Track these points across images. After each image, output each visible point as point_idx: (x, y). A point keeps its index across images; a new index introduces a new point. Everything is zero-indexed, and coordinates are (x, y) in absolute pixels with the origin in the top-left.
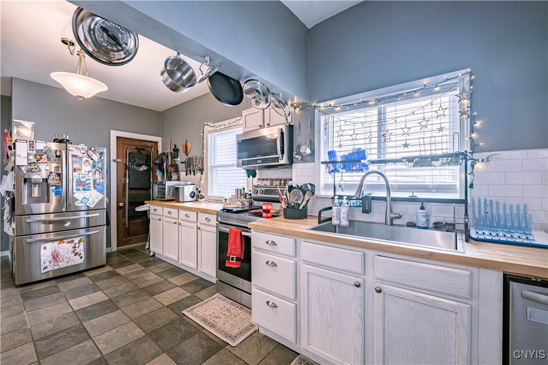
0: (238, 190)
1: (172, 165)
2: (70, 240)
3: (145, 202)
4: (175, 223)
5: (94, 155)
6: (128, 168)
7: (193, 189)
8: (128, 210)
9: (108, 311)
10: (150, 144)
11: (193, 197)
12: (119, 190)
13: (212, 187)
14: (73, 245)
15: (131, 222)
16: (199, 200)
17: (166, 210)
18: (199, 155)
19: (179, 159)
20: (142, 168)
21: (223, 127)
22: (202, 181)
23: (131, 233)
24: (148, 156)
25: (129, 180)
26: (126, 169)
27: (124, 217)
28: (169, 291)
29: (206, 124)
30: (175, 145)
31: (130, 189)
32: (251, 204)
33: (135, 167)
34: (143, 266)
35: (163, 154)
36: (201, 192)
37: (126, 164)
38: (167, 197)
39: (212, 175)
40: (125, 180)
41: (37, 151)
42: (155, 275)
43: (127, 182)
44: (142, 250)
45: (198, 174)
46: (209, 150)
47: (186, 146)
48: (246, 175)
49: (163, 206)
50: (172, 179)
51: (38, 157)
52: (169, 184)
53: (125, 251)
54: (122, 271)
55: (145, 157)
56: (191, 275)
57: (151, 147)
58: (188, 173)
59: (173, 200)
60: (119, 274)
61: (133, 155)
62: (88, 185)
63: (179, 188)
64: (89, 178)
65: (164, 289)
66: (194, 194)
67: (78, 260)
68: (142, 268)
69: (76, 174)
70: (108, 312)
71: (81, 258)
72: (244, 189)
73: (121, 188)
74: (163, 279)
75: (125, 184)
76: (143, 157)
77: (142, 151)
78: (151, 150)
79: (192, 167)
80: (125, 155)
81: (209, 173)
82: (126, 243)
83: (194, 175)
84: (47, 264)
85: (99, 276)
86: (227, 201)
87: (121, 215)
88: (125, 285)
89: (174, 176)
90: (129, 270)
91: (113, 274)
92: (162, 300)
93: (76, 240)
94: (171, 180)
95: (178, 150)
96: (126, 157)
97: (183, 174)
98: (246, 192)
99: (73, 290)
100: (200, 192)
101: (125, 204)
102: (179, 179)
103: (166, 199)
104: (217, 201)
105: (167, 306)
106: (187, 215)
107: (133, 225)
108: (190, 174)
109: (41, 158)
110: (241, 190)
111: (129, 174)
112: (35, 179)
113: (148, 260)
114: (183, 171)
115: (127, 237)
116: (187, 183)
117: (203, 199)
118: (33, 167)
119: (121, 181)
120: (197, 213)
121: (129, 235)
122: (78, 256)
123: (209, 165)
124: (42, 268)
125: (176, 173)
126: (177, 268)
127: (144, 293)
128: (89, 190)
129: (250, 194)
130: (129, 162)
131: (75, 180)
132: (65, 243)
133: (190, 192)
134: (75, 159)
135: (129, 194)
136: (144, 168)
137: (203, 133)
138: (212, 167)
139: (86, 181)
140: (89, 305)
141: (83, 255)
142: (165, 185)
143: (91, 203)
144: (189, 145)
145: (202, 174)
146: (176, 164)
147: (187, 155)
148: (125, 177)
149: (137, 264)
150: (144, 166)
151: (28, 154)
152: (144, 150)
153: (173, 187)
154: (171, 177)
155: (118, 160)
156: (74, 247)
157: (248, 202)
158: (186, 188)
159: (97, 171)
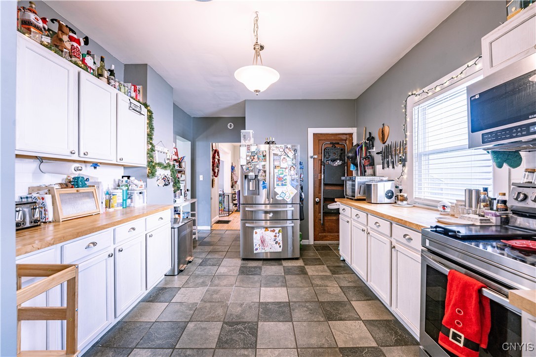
0: (470, 191)
1: (366, 158)
2: (272, 229)
3: (336, 200)
4: (363, 230)
5: (290, 152)
6: (323, 164)
7: (391, 187)
8: (323, 206)
9: (281, 318)
10: (344, 137)
11: (390, 197)
12: (316, 185)
13: (420, 184)
14: (274, 234)
15: (326, 218)
16: (399, 202)
17: (355, 212)
18: (399, 140)
19: (374, 150)
20: (336, 163)
21: (438, 89)
22: (405, 177)
23: (326, 229)
24: (343, 150)
25: (324, 176)
26: (321, 165)
27: (320, 213)
28: (349, 323)
29: (410, 94)
30: (370, 133)
31: (325, 185)
32: (506, 221)
33: (330, 162)
34: (331, 270)
35: (358, 145)
36: (403, 191)
37: (321, 160)
38: (357, 196)
39: (420, 167)
40: (321, 176)
41: (252, 152)
42: (339, 289)
43: (323, 178)
44: (335, 250)
45: (399, 167)
46: (415, 130)
47: (383, 131)
48: (491, 163)
49: (351, 206)
50: (367, 173)
51: (252, 158)
52: (359, 180)
53: (320, 246)
54: (311, 270)
55: (339, 152)
56: (383, 309)
57: (346, 140)
58: (386, 165)
59: (364, 200)
60: (306, 273)
61: (328, 150)
62: (285, 180)
63: (371, 185)
64: (286, 174)
65: (343, 316)
66: (393, 193)
67: (278, 249)
68: (329, 273)
69: (276, 171)
70: (281, 320)
71: (280, 247)
72: (486, 190)
73: (318, 184)
74: (346, 300)
75: (321, 180)
76: (337, 152)
77: (336, 145)
78: (346, 143)
79: (390, 158)
80: (320, 151)
81: (416, 164)
82: (322, 239)
83: (393, 167)
84: (257, 246)
85: (291, 269)
86: (448, 210)
87: (318, 210)
88: (307, 289)
89: (369, 171)
90: (317, 271)
91: (302, 271)
92: (337, 333)
93: (277, 230)
94: (365, 176)
95: (373, 138)
96: (322, 153)
97: (379, 167)
98: (491, 195)
99: (269, 277)
100: (401, 191)
101: (320, 200)
102: (374, 174)
103: (356, 198)
104: (430, 206)
105: (340, 349)
106: (377, 223)
107: (327, 222)
108: (388, 167)
109: (254, 158)
110: (478, 192)
111: (324, 170)
112: (251, 176)
113: (337, 264)
114: (379, 164)
115: (323, 233)
116: (382, 178)
117: (405, 202)
118: (250, 166)
119: (318, 177)
120: (391, 224)
121: (324, 231)
122: (277, 244)
123: (415, 152)
124: (255, 249)
125: (371, 167)
126: (366, 288)
127: (321, 311)
128: (285, 185)
129: (504, 202)
130: (324, 157)
131: (276, 176)
132: (269, 231)
133: (386, 191)
134: (275, 157)
135: (324, 190)
136: (338, 163)
137: (406, 108)
138: (420, 155)
139: (284, 177)
140: (272, 301)
141: (281, 244)
142: (354, 181)
143: (288, 198)
144: (387, 129)
145: (404, 165)
146: (371, 156)
147: (384, 143)
148: (321, 173)
149: (325, 266)
150: (338, 161)
151: (247, 156)
152: (338, 144)
153: (364, 183)
154: (365, 172)
155: (316, 157)
156: (275, 236)
157: (496, 216)
158: (380, 185)
159: (292, 168)
